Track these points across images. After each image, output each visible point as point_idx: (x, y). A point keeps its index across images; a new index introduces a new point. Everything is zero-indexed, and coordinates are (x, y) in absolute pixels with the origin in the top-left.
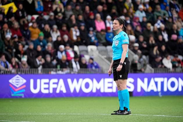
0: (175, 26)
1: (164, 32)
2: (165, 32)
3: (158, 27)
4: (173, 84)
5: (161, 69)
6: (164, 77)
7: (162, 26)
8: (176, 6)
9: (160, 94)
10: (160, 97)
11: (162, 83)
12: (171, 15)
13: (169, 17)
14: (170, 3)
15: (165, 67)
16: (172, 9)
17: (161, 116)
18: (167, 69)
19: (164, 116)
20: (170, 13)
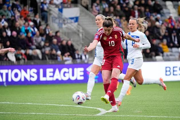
0: (17, 24)
1: (7, 29)
2: (9, 29)
3: (3, 25)
4: (16, 75)
5: (6, 62)
6: (8, 69)
7: (6, 24)
8: (19, 6)
9: (5, 84)
10: (5, 87)
11: (7, 75)
12: (13, 14)
13: (12, 16)
14: (13, 4)
15: (9, 60)
16: (14, 9)
17: (6, 103)
18: (11, 62)
19: (8, 103)
20: (12, 12)
